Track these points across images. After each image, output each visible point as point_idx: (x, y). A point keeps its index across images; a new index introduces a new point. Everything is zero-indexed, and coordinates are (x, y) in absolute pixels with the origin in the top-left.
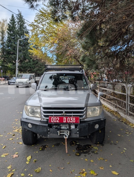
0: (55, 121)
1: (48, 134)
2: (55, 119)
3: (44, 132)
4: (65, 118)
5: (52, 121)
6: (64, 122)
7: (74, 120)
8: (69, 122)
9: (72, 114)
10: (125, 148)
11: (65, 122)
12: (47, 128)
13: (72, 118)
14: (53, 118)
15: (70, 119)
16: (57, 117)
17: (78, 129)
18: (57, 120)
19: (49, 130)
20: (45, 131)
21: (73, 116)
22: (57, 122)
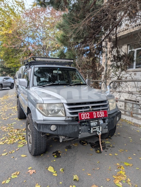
0: (86, 117)
1: (79, 133)
2: (85, 115)
3: (74, 132)
4: (95, 113)
5: (83, 118)
6: (94, 117)
7: (103, 114)
8: (99, 117)
9: (101, 108)
10: (129, 138)
11: (96, 117)
12: (78, 127)
13: (101, 112)
14: (83, 114)
15: (100, 113)
16: (87, 113)
17: (107, 124)
18: (87, 116)
19: (80, 128)
20: (76, 130)
21: (102, 110)
22: (88, 118)
